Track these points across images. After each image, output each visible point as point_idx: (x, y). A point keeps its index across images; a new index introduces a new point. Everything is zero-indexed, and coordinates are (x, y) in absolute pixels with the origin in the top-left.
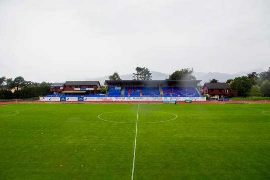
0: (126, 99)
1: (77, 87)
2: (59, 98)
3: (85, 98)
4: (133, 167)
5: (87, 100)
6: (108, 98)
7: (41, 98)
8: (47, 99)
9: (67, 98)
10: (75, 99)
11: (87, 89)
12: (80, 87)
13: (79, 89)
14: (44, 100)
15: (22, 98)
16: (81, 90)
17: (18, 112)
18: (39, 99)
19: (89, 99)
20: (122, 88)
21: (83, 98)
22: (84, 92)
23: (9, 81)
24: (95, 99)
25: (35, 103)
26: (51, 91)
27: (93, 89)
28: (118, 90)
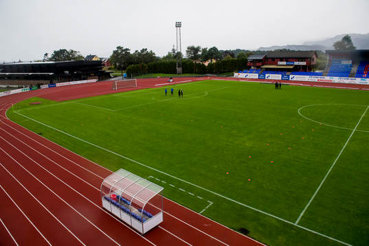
0: (358, 81)
1: (282, 60)
2: (257, 75)
3: (291, 76)
4: (311, 201)
5: (294, 79)
6: (327, 78)
7: (236, 74)
8: (242, 75)
9: (267, 75)
10: (278, 77)
11: (296, 63)
12: (287, 59)
13: (285, 63)
14: (240, 76)
15: (216, 73)
16: (287, 65)
17: (207, 93)
18: (233, 75)
19: (297, 78)
20: (353, 63)
21: (288, 76)
22: (292, 67)
23: (204, 50)
24: (306, 78)
25: (228, 80)
26: (248, 65)
27: (304, 63)
28: (347, 66)
